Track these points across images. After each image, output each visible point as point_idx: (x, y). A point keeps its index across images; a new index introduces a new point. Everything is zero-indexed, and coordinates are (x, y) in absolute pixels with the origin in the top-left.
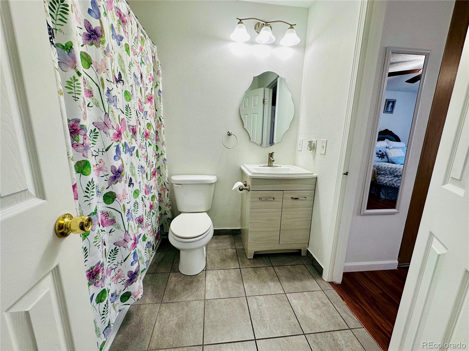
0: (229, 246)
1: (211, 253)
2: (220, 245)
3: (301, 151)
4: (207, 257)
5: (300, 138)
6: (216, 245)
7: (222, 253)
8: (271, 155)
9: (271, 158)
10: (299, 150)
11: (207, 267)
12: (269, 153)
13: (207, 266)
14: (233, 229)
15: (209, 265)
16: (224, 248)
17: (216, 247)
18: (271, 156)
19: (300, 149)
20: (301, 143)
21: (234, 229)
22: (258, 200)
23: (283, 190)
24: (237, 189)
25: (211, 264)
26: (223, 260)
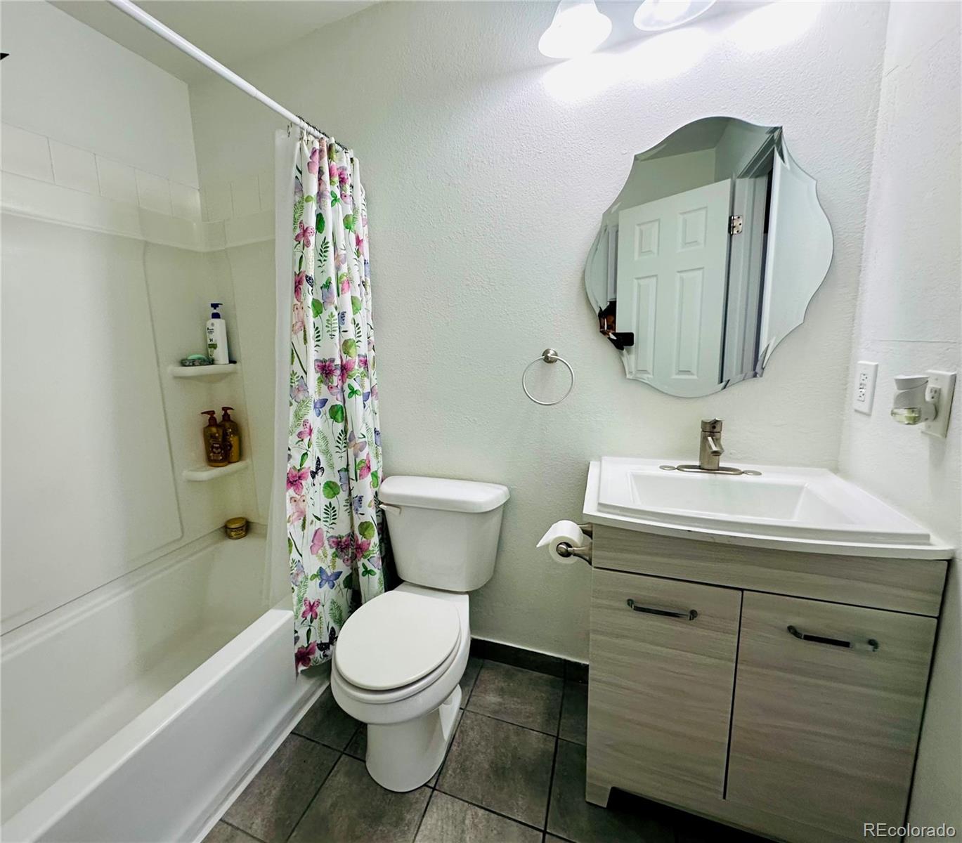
0: (539, 719)
1: (472, 729)
2: (512, 703)
3: (869, 415)
4: (457, 736)
5: (865, 362)
6: (499, 700)
7: (507, 738)
8: (712, 429)
9: (710, 438)
10: (856, 411)
11: (441, 778)
12: (703, 422)
13: (444, 770)
14: (565, 660)
15: (450, 772)
16: (521, 720)
17: (497, 708)
18: (712, 434)
19: (864, 407)
20: (869, 383)
21: (569, 661)
22: (625, 606)
23: (742, 590)
24: (550, 547)
25: (458, 771)
26: (499, 772)
